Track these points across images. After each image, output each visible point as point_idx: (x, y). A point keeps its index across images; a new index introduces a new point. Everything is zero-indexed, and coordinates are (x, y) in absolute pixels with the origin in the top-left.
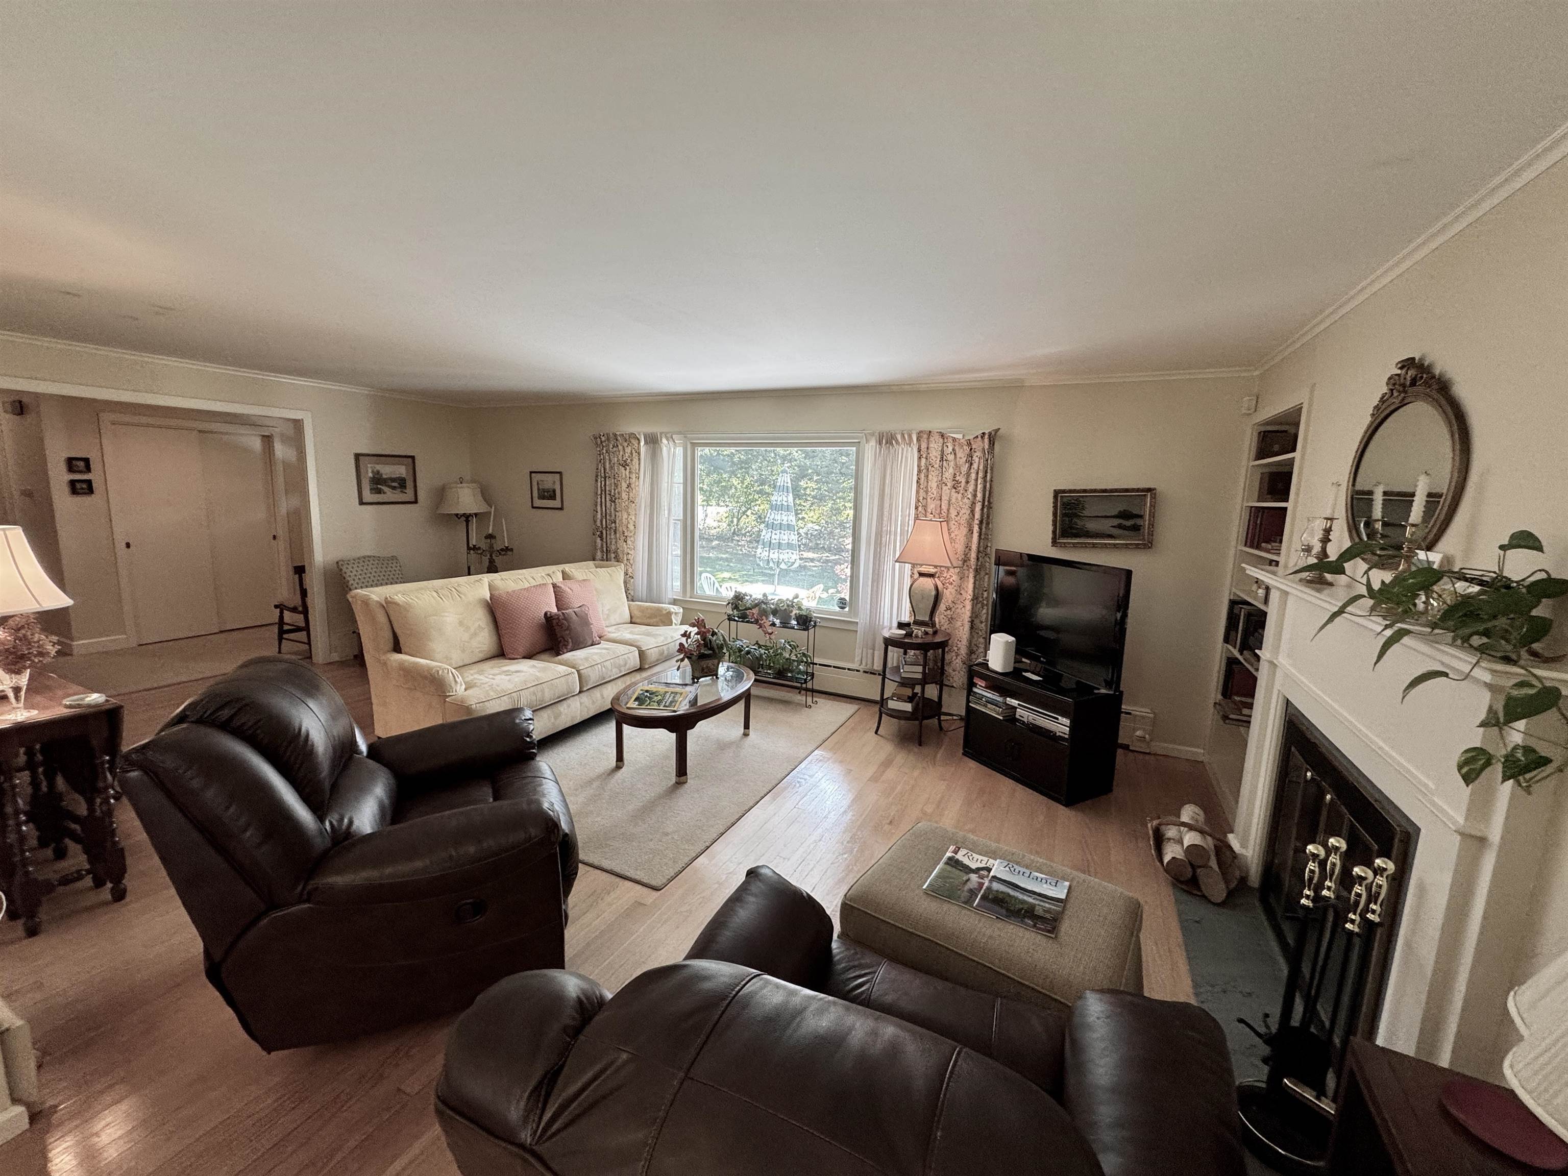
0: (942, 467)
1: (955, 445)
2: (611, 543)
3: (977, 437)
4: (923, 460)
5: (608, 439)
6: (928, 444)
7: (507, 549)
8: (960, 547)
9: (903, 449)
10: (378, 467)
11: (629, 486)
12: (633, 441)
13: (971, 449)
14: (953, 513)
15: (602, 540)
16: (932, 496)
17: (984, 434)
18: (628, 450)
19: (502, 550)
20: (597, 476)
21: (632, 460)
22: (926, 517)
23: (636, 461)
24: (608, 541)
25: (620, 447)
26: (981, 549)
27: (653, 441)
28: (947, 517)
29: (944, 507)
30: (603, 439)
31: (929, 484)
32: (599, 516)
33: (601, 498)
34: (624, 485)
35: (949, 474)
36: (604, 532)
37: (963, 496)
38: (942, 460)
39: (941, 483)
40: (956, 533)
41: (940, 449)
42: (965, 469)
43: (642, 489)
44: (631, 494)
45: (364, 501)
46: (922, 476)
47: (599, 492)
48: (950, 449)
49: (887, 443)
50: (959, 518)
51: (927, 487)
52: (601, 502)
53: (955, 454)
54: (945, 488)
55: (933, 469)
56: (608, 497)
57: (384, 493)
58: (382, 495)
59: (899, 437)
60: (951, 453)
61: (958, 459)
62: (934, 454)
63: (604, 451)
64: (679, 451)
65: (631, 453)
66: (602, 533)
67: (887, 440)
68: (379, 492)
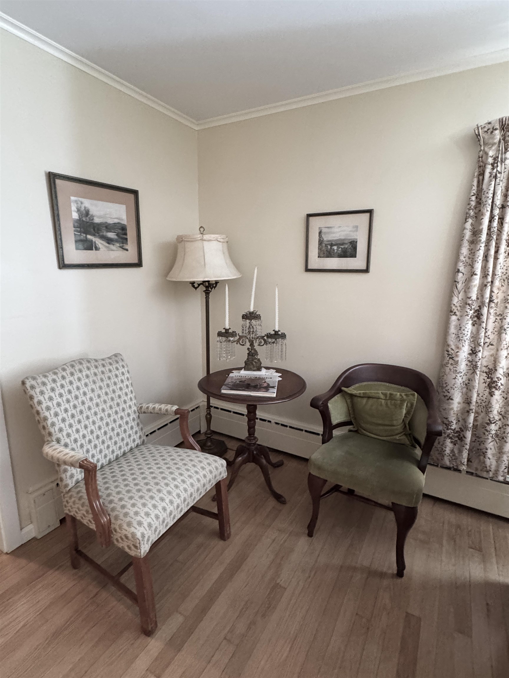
7: (277, 336)
10: (87, 203)
19: (269, 336)
45: (66, 262)
57: (97, 249)
58: (94, 251)
68: (90, 246)
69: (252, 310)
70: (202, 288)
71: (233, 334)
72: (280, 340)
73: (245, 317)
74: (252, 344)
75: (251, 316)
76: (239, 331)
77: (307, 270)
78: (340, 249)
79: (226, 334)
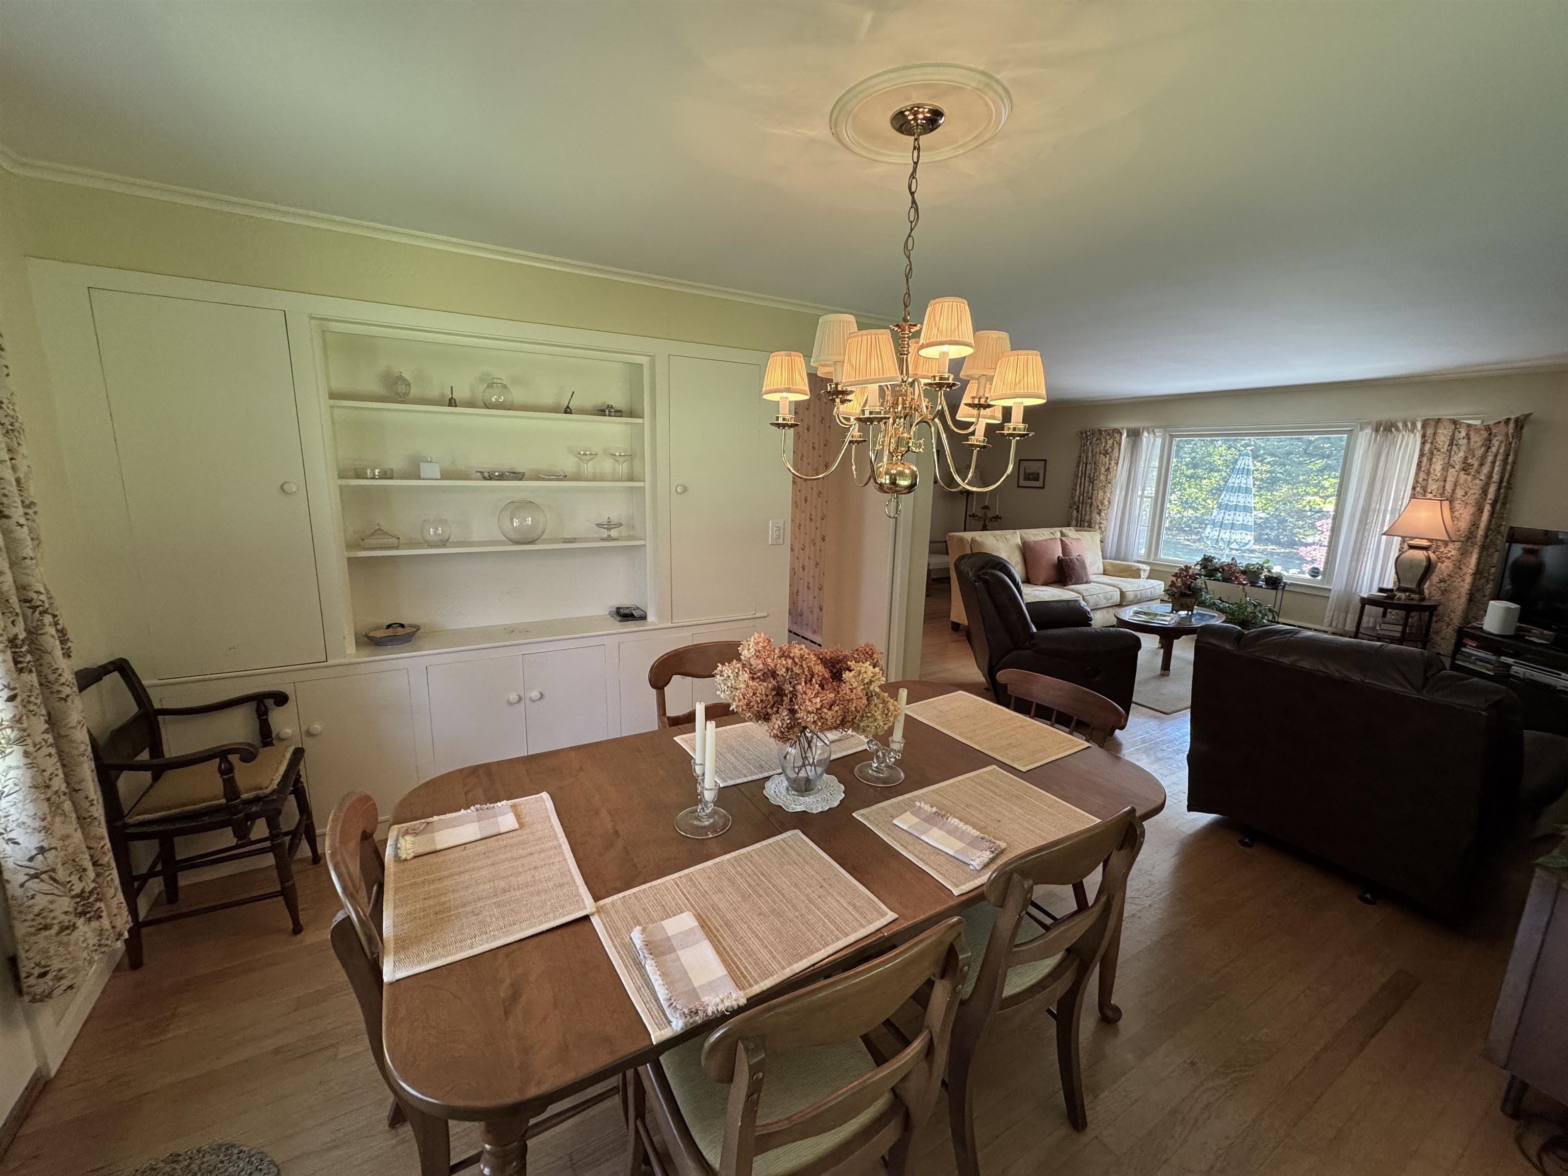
0: (1450, 451)
1: (1469, 431)
2: (1086, 514)
3: (1499, 422)
4: (1428, 446)
5: (1093, 434)
6: (1436, 430)
7: (998, 517)
8: (1464, 524)
9: (1403, 436)
11: (1108, 470)
12: (1116, 435)
13: (1490, 434)
14: (1459, 493)
15: (1078, 512)
16: (1435, 477)
17: (1509, 419)
18: (1110, 442)
19: (993, 518)
20: (1079, 463)
21: (1113, 450)
22: (1424, 496)
23: (1116, 450)
24: (1083, 513)
25: (1103, 440)
26: (1492, 527)
27: (1135, 435)
28: (1451, 496)
29: (1449, 487)
30: (1089, 434)
31: (1433, 466)
32: (1077, 493)
33: (1081, 479)
34: (1103, 470)
35: (1458, 457)
36: (1081, 506)
37: (1474, 477)
38: (1451, 444)
39: (1447, 466)
40: (1461, 511)
41: (1450, 434)
42: (1480, 452)
43: (1121, 472)
44: (1109, 477)
46: (1425, 460)
47: (1080, 475)
48: (1463, 434)
49: (1385, 430)
50: (1466, 497)
51: (1429, 470)
52: (1081, 482)
53: (1469, 439)
54: (1451, 470)
55: (1439, 453)
56: (1087, 479)
59: (1400, 425)
60: (1464, 438)
61: (1472, 444)
62: (1443, 439)
63: (1088, 443)
64: (1159, 441)
65: (1113, 444)
66: (1078, 507)
67: (1386, 428)
69: (986, 504)
70: (965, 494)
71: (977, 516)
72: (999, 520)
73: (982, 508)
74: (985, 522)
75: (986, 508)
76: (979, 515)
77: (1018, 486)
79: (973, 516)
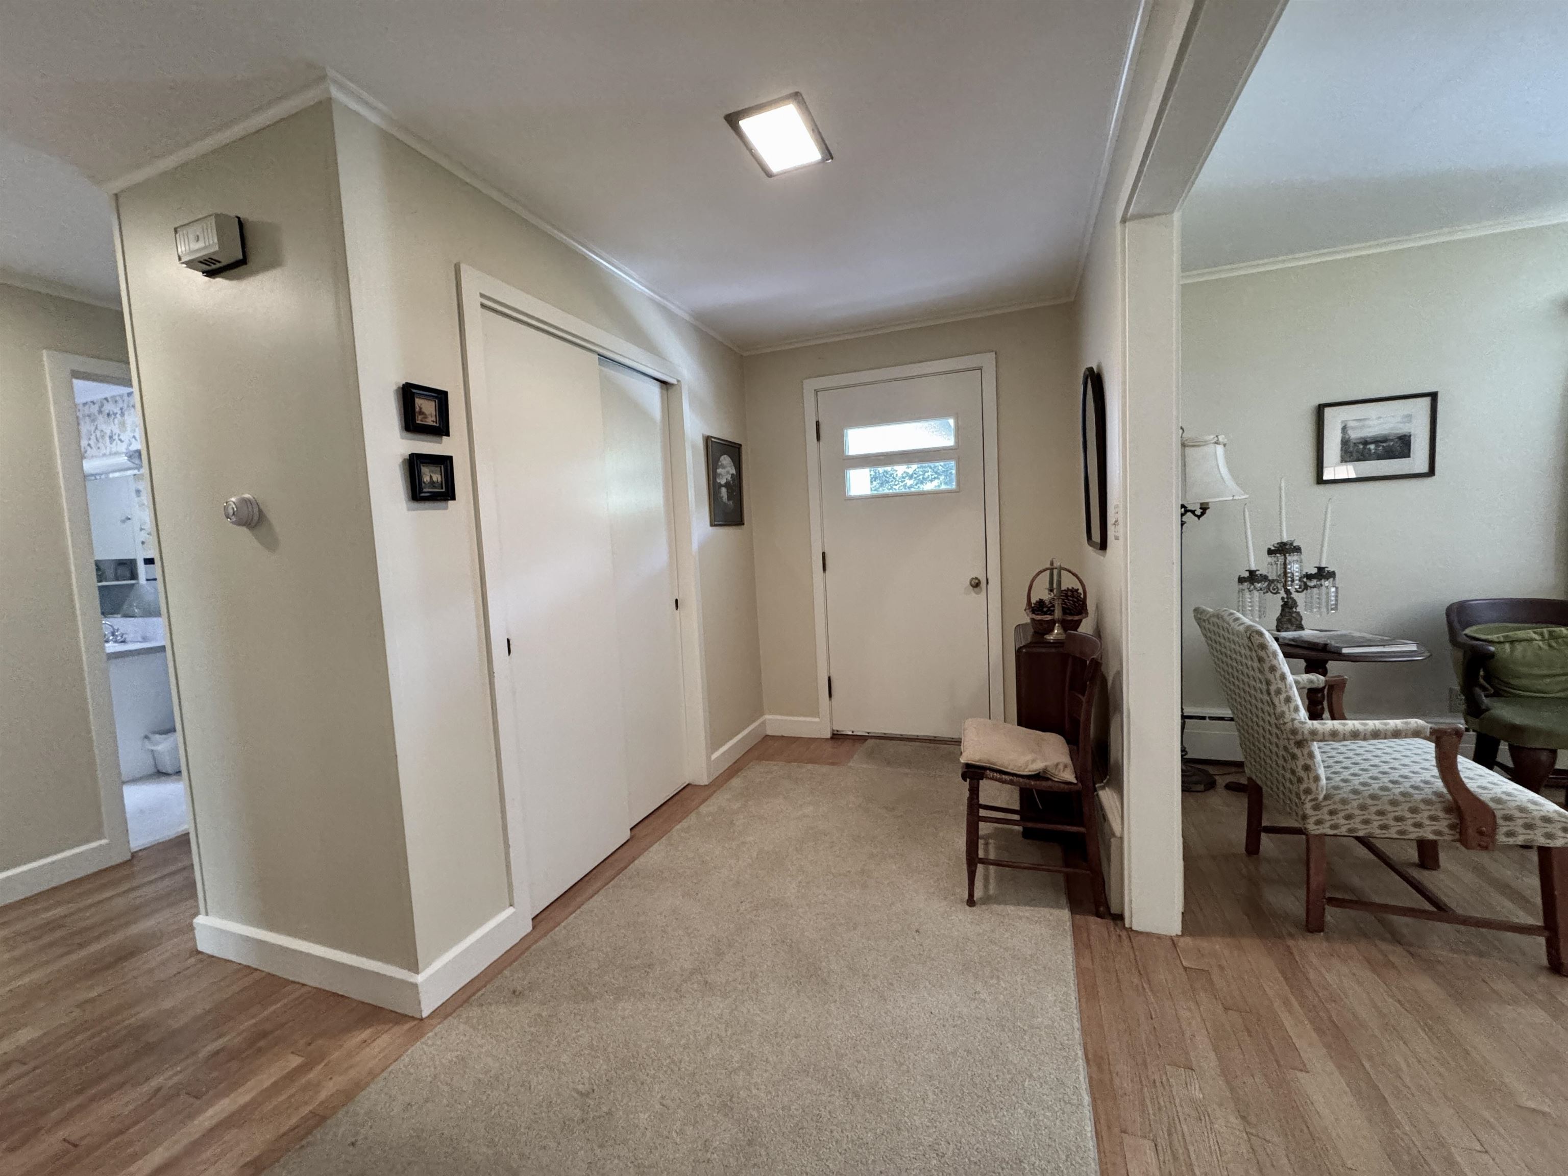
7: (1322, 574)
19: (1310, 576)
69: (1286, 539)
71: (1261, 578)
72: (1326, 581)
73: (1275, 551)
74: (1287, 591)
75: (1283, 549)
76: (1269, 573)
77: (1319, 482)
78: (1381, 448)
79: (1251, 579)
